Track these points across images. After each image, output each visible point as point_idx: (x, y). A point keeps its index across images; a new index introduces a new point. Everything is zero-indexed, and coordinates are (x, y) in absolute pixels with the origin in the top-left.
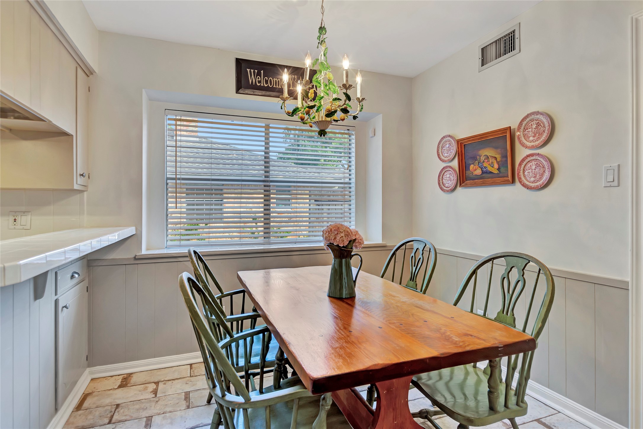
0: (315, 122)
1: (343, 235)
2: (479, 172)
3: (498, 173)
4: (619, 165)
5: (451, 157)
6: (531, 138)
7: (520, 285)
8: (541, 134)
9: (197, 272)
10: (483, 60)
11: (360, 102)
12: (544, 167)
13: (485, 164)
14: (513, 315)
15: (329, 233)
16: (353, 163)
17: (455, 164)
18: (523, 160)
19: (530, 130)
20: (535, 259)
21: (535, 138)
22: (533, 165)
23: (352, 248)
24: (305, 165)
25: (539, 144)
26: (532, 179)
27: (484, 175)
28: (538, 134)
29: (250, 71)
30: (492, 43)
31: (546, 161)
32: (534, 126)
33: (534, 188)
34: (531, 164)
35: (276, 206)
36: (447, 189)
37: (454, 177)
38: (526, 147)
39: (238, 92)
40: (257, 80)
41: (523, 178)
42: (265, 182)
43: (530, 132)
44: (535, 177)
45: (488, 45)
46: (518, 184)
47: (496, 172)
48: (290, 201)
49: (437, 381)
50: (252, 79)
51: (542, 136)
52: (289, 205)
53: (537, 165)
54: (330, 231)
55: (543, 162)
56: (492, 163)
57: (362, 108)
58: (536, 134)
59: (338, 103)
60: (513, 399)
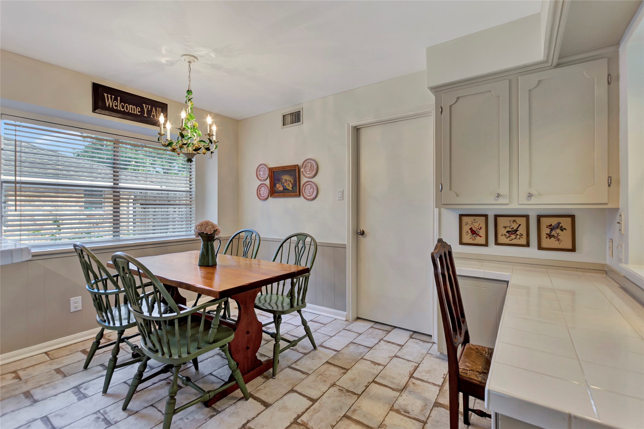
0: (185, 153)
1: (210, 227)
2: (281, 189)
3: (292, 190)
4: (343, 190)
5: (265, 178)
6: (308, 172)
7: (303, 249)
8: (313, 171)
9: (95, 259)
10: (283, 122)
11: (215, 143)
12: (314, 189)
13: (285, 184)
14: (300, 264)
15: (201, 226)
16: (194, 176)
17: (268, 182)
18: (304, 184)
19: (307, 168)
20: (309, 235)
21: (310, 173)
22: (309, 187)
23: (214, 235)
24: (125, 169)
25: (311, 176)
26: (309, 195)
27: (284, 191)
28: (311, 170)
29: (108, 97)
30: (289, 114)
31: (315, 185)
32: (309, 166)
33: (309, 199)
34: (308, 186)
35: (85, 208)
36: (262, 198)
37: (267, 190)
38: (306, 177)
39: (95, 112)
40: (114, 104)
41: (304, 194)
42: (113, 188)
43: (308, 169)
44: (310, 194)
45: (287, 115)
46: (302, 197)
47: (291, 189)
48: (102, 204)
49: (264, 303)
50: (109, 102)
51: (313, 172)
52: (101, 208)
53: (311, 187)
54: (202, 225)
55: (314, 186)
56: (289, 184)
57: (217, 147)
58: (310, 170)
59: (203, 144)
60: (300, 302)
